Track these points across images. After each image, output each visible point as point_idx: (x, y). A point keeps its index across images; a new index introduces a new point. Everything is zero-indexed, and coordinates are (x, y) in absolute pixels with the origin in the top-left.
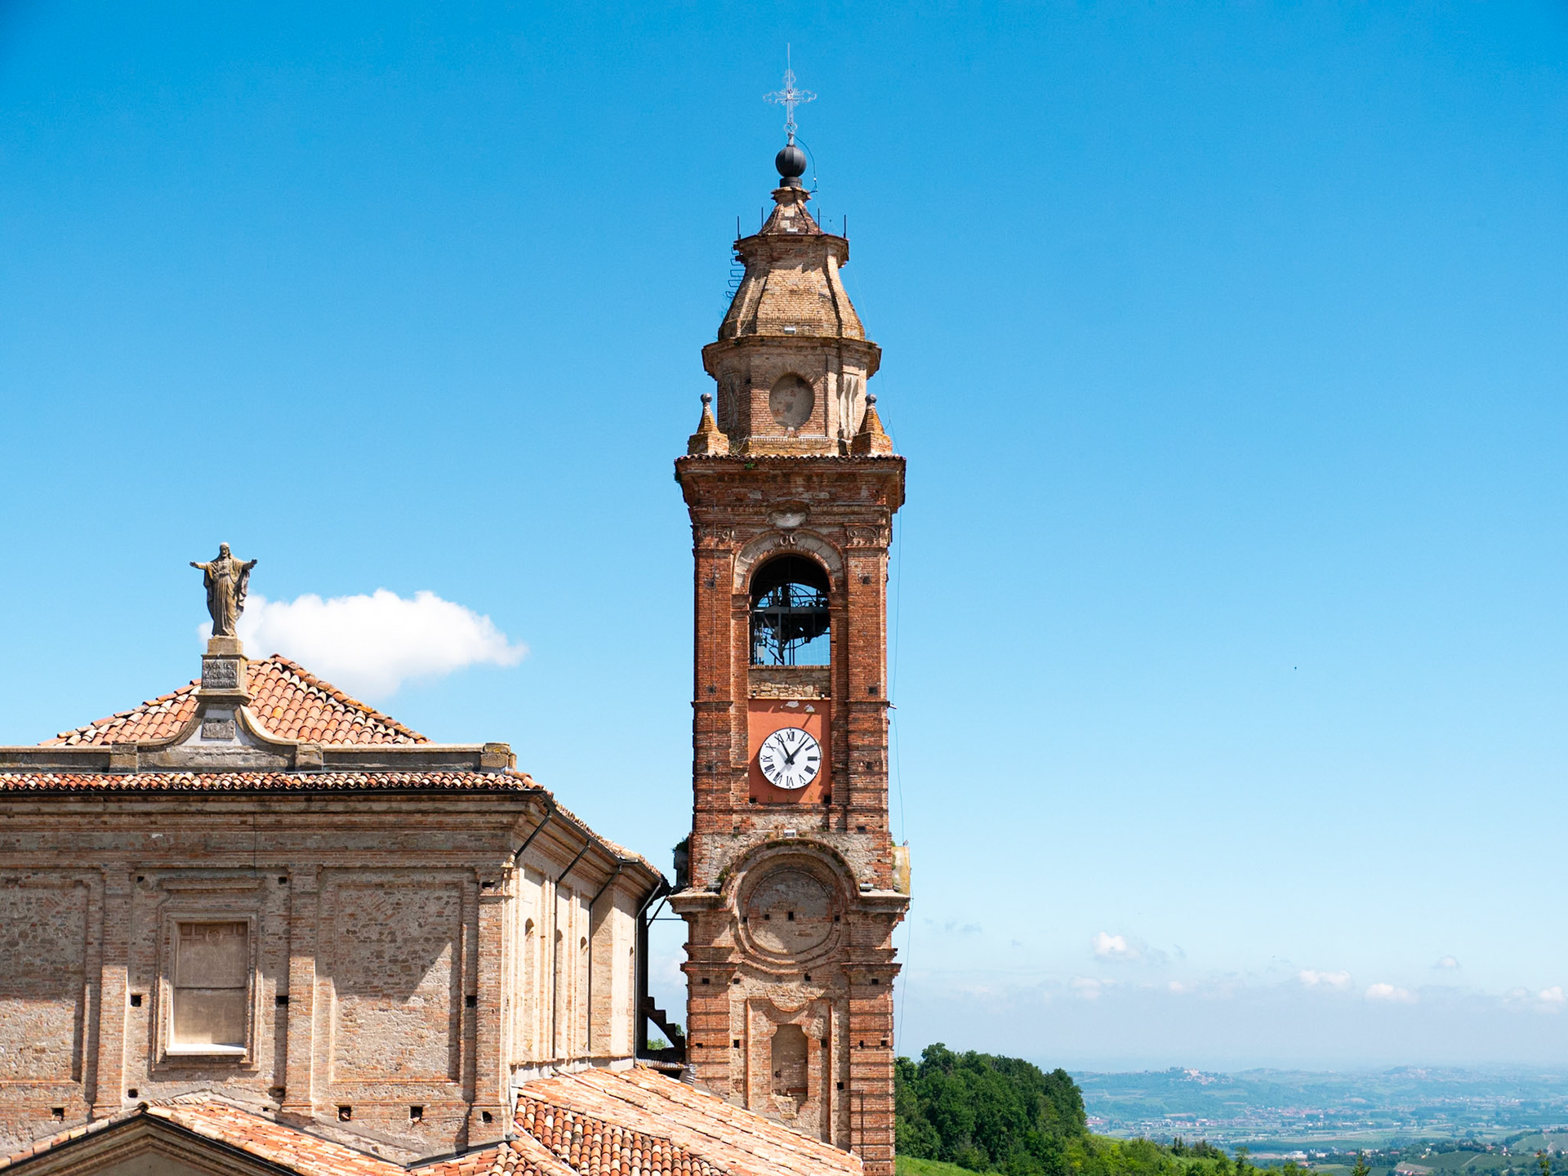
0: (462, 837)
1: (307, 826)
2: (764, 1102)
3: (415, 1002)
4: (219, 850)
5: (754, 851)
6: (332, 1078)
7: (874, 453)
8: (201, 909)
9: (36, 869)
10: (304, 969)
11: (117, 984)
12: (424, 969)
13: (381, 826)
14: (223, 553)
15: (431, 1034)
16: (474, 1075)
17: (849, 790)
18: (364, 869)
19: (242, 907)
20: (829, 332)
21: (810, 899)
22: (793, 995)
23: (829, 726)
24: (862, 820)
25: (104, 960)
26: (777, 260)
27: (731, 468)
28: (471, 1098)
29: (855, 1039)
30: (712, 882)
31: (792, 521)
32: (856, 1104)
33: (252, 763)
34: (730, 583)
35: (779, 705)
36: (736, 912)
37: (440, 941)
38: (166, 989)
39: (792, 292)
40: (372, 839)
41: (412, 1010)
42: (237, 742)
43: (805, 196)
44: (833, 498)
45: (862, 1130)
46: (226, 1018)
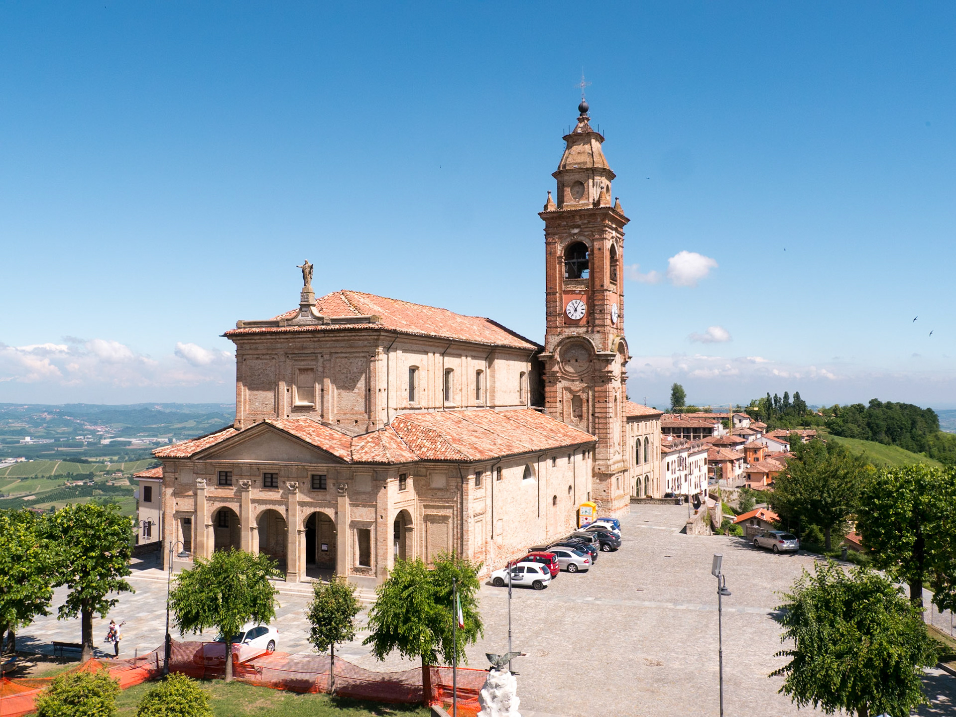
0: (366, 343)
1: (327, 341)
2: (569, 420)
3: (356, 390)
4: (306, 348)
5: (563, 340)
6: (335, 412)
7: (602, 206)
8: (303, 365)
9: (263, 354)
10: (327, 382)
11: (283, 386)
12: (358, 381)
13: (344, 340)
14: (306, 262)
15: (360, 400)
16: (370, 412)
17: (594, 319)
18: (342, 353)
19: (311, 364)
20: (589, 166)
21: (582, 354)
22: (577, 386)
23: (588, 299)
24: (599, 329)
25: (280, 380)
26: (575, 142)
27: (555, 215)
28: (369, 418)
29: (597, 400)
30: (551, 350)
31: (576, 231)
32: (597, 420)
33: (314, 323)
34: (556, 252)
35: (573, 292)
36: (559, 359)
37: (362, 373)
38: (295, 388)
39: (579, 153)
40: (342, 344)
41: (355, 393)
42: (310, 317)
43: (588, 119)
44: (589, 222)
45: (599, 429)
46: (311, 395)
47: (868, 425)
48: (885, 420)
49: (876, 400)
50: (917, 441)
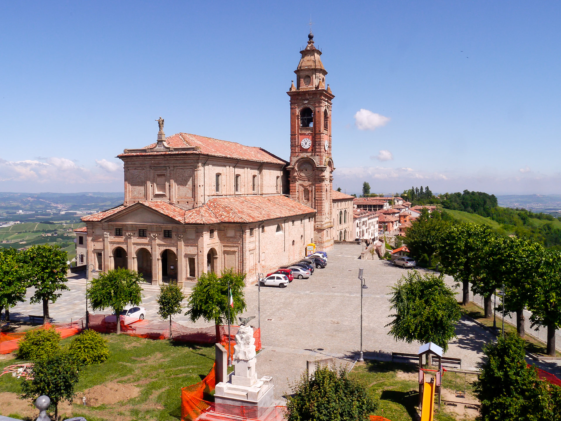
0: (192, 161)
1: (171, 160)
2: (302, 201)
3: (187, 186)
4: (161, 164)
5: (299, 159)
6: (177, 197)
7: (320, 89)
8: (159, 172)
9: (138, 167)
10: (172, 181)
11: (149, 184)
12: (188, 181)
13: (181, 160)
14: (160, 118)
15: (189, 191)
16: (195, 197)
17: (316, 149)
18: (179, 166)
19: (164, 172)
20: (313, 67)
21: (309, 167)
22: (307, 183)
23: (313, 138)
24: (318, 154)
25: (147, 180)
26: (306, 55)
27: (295, 93)
28: (194, 201)
29: (316, 191)
30: (293, 165)
31: (306, 102)
32: (316, 201)
33: (165, 150)
34: (296, 113)
35: (304, 134)
36: (297, 170)
37: (190, 177)
38: (155, 185)
39: (308, 60)
40: (180, 162)
41: (187, 187)
42: (163, 147)
43: (313, 42)
44: (313, 97)
45: (317, 206)
46: (164, 189)
47: (463, 203)
48: (471, 200)
49: (467, 190)
50: (486, 211)
